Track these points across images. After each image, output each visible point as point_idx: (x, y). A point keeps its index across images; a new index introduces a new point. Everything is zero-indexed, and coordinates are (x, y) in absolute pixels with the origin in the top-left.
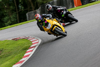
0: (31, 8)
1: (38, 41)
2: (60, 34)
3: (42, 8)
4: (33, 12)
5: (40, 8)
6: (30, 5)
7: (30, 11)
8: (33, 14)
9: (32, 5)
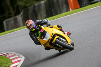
0: (10, 14)
1: (19, 59)
2: (65, 47)
3: (24, 13)
4: (12, 18)
5: (22, 13)
6: (9, 9)
7: (9, 17)
8: (12, 22)
9: (11, 8)
